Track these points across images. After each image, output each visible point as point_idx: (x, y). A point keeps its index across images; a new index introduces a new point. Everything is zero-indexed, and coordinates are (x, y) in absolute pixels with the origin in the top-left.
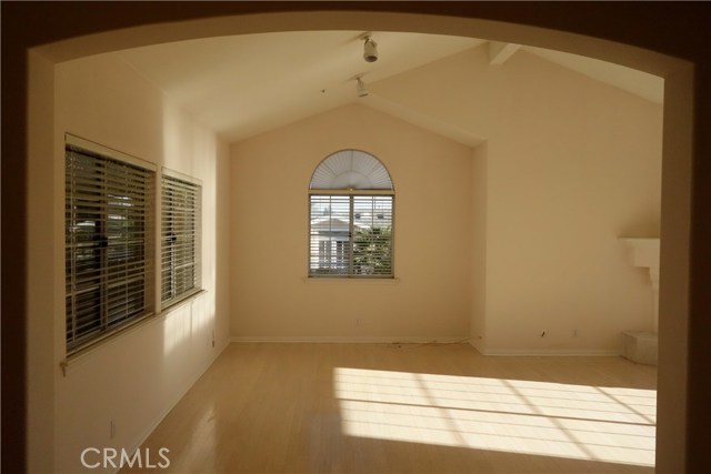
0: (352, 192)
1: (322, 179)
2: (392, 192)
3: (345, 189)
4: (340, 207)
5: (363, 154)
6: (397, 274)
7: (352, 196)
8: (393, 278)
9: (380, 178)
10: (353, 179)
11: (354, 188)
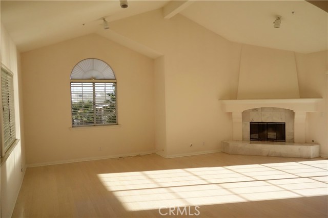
0: (94, 81)
1: (77, 74)
2: (115, 81)
3: (90, 79)
4: (87, 88)
5: (99, 61)
6: (119, 123)
7: (94, 83)
8: (117, 124)
9: (108, 73)
10: (95, 74)
11: (95, 79)
